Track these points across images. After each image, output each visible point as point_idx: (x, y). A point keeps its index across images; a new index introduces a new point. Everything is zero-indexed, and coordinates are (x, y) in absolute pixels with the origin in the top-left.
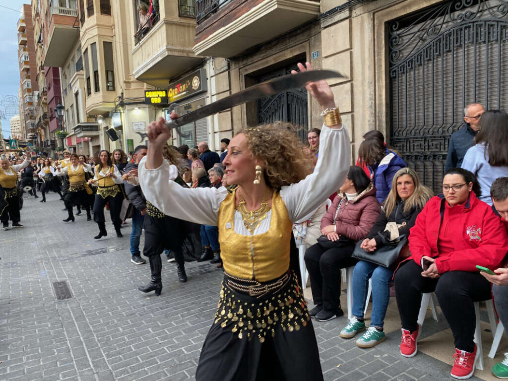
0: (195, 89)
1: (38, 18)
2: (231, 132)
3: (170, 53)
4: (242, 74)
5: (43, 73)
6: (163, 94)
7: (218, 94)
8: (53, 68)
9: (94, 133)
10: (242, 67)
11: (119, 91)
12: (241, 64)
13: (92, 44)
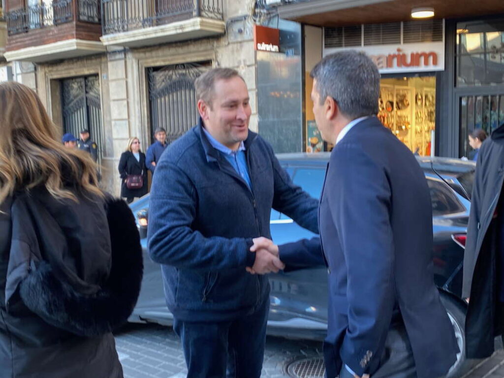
4: (48, 78)
10: (47, 71)
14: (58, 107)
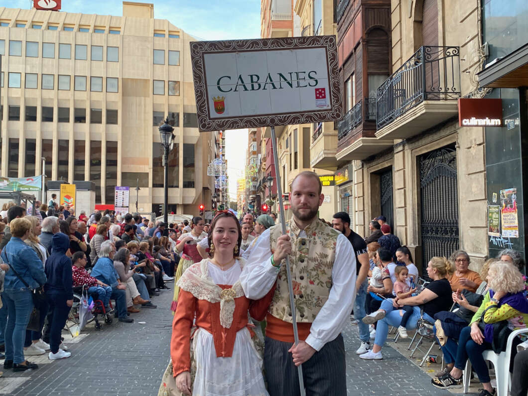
3: (326, 156)
4: (369, 172)
6: (331, 178)
7: (357, 184)
10: (369, 167)
13: (294, 130)
14: (377, 197)
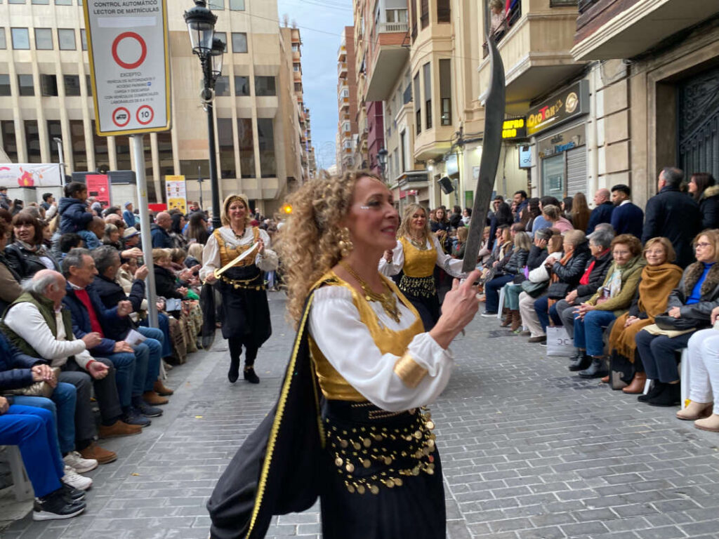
0: (570, 112)
1: (361, 41)
2: (627, 174)
3: (535, 63)
4: (651, 81)
5: (364, 110)
6: (519, 124)
7: (608, 115)
8: (376, 102)
9: (422, 185)
10: (652, 69)
11: (457, 124)
12: (651, 65)
13: (425, 66)
